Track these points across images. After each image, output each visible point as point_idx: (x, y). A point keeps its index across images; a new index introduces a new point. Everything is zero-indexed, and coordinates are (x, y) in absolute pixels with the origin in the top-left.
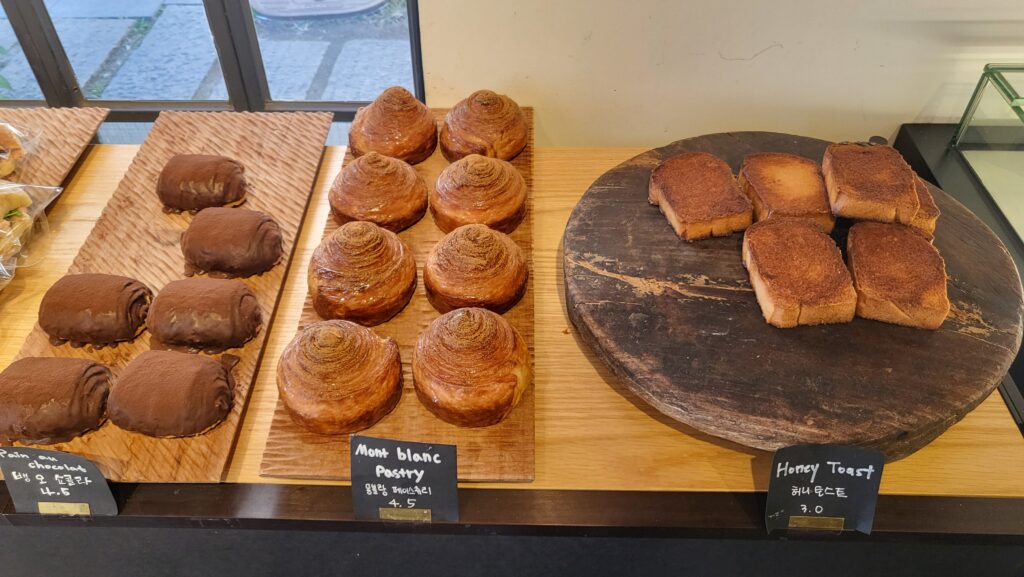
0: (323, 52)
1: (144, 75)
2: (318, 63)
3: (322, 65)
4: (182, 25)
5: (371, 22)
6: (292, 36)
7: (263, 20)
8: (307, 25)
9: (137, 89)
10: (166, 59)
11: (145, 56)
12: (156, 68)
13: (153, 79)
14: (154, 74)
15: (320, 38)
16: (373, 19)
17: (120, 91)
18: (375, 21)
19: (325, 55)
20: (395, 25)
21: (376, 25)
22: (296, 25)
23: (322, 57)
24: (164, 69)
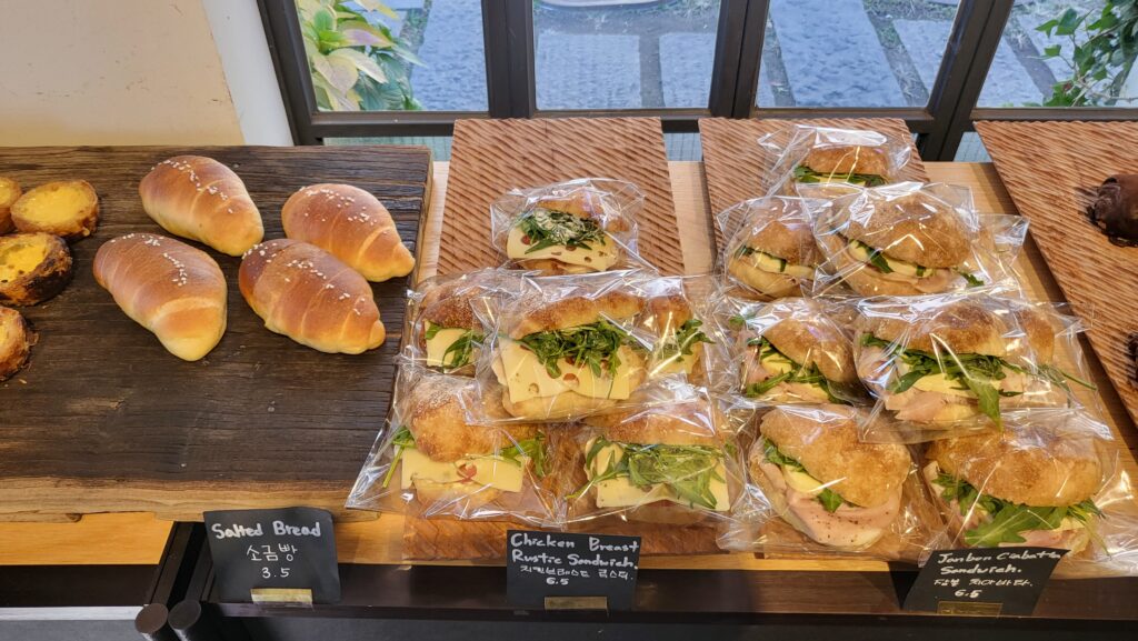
0: (637, 47)
1: (444, 75)
2: (638, 61)
3: (641, 62)
4: (462, 17)
5: (675, 13)
6: (590, 29)
7: (549, 11)
8: (604, 17)
9: (443, 91)
10: (461, 56)
11: (436, 52)
12: (455, 67)
13: (456, 79)
14: (456, 74)
15: (625, 31)
16: (677, 9)
17: (425, 93)
18: (680, 12)
19: (640, 50)
20: (703, 16)
21: (682, 15)
22: (590, 17)
23: (638, 54)
24: (464, 68)
